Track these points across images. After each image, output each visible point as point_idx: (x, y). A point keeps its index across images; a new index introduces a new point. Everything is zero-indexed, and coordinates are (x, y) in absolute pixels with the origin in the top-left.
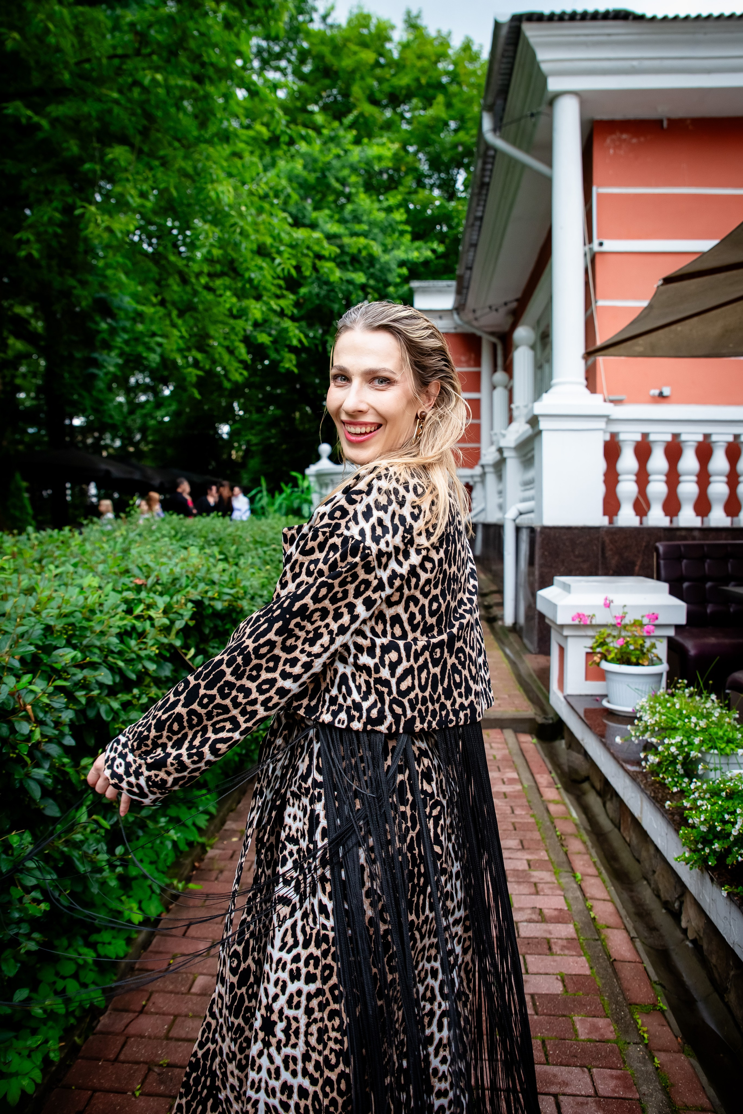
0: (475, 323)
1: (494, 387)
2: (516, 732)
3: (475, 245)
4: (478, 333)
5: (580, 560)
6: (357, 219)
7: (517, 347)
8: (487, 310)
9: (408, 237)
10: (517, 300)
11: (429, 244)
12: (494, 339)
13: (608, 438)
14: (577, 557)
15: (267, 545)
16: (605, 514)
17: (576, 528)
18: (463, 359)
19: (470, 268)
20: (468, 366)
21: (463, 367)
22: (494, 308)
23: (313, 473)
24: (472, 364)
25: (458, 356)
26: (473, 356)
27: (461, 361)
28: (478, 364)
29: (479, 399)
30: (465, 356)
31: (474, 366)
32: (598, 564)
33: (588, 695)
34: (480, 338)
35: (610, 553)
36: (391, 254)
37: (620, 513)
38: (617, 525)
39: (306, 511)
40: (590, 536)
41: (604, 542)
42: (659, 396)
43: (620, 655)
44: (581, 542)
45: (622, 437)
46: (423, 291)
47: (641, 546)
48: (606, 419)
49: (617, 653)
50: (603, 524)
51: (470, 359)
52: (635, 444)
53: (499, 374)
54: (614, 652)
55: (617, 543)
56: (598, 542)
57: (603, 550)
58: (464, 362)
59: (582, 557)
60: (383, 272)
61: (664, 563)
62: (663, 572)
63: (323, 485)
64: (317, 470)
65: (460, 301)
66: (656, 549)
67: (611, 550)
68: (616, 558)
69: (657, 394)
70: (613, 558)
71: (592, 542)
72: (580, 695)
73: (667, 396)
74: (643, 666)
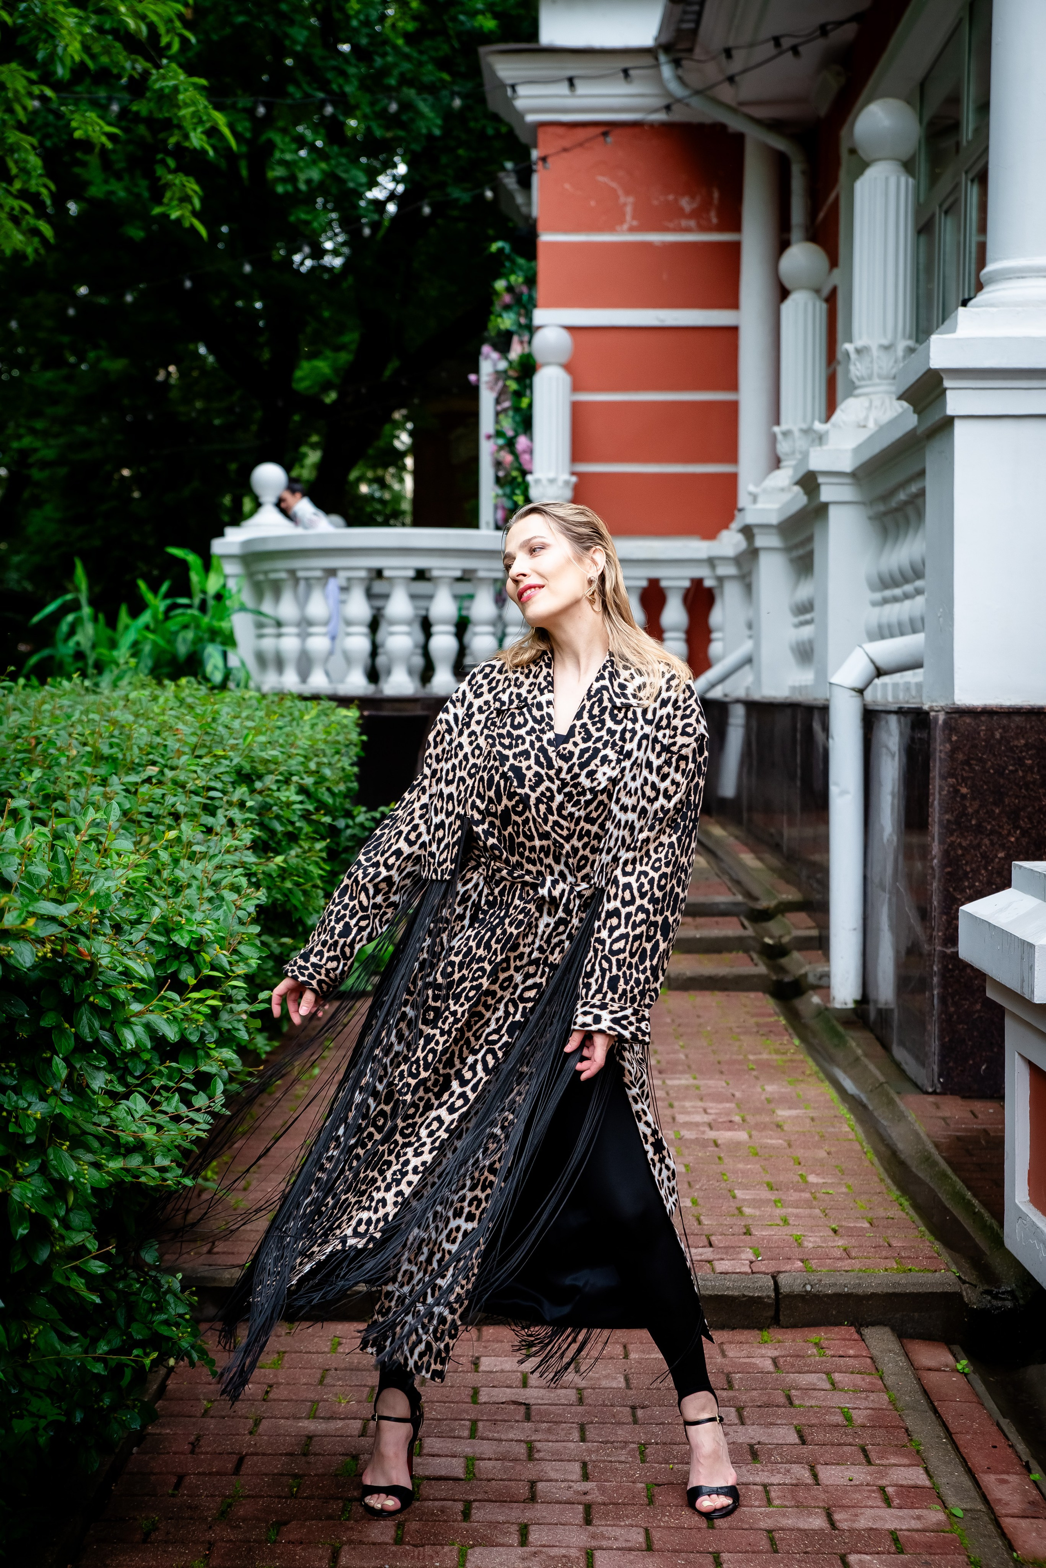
0: (726, 93)
1: (784, 293)
2: (902, 1335)
4: (735, 124)
7: (863, 166)
8: (769, 49)
10: (857, 18)
12: (779, 144)
15: (133, 768)
18: (686, 204)
20: (702, 229)
21: (688, 230)
22: (786, 43)
23: (235, 550)
24: (715, 220)
25: (671, 197)
26: (716, 195)
27: (680, 213)
28: (733, 222)
29: (733, 331)
30: (693, 197)
31: (721, 228)
34: (739, 140)
39: (214, 666)
51: (705, 207)
53: (800, 252)
58: (690, 216)
63: (265, 587)
64: (244, 542)
65: (681, 21)
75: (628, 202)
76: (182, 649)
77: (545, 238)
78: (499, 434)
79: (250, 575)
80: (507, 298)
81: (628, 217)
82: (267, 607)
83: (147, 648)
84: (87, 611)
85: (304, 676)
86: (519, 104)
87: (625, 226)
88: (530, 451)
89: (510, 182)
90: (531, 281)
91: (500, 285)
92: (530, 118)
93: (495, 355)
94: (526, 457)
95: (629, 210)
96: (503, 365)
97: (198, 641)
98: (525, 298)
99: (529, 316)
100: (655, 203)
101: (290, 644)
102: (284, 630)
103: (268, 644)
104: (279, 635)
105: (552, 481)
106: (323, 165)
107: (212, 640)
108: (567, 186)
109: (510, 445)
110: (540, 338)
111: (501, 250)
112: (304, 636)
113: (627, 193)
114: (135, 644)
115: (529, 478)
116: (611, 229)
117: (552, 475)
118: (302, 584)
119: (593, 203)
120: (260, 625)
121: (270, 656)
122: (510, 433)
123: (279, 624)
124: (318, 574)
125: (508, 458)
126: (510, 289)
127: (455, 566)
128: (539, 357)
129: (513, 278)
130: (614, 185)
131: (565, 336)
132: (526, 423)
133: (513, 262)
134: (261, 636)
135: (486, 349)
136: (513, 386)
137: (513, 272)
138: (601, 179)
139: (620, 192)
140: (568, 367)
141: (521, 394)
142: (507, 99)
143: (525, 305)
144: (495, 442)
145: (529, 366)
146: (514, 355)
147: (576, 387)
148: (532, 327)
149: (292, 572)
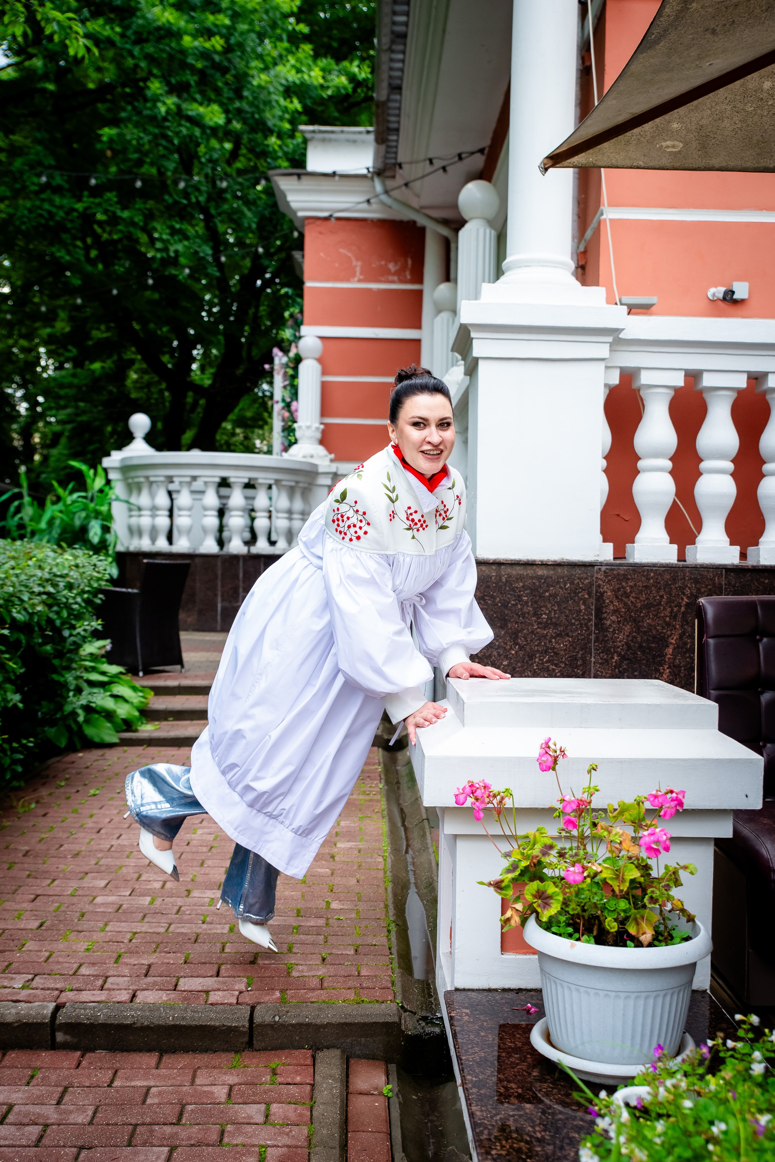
0: (414, 202)
1: (438, 313)
3: (401, 37)
4: (421, 221)
5: (551, 631)
7: (465, 223)
8: (429, 168)
9: (307, 48)
10: (481, 151)
11: (346, 64)
12: (445, 231)
13: (615, 380)
14: (546, 626)
16: (605, 540)
17: (544, 564)
18: (392, 267)
20: (402, 281)
21: (393, 282)
22: (438, 164)
23: (117, 465)
24: (409, 277)
25: (383, 263)
26: (410, 262)
27: (389, 272)
28: (418, 277)
29: (418, 341)
30: (396, 263)
31: (412, 281)
32: (589, 641)
33: (509, 990)
34: (422, 230)
35: (614, 618)
36: (272, 72)
37: (638, 537)
38: (631, 561)
39: (95, 533)
40: (572, 583)
41: (602, 594)
42: (724, 299)
43: (573, 908)
44: (555, 596)
45: (645, 378)
46: (324, 140)
47: (679, 606)
48: (610, 339)
49: (565, 903)
50: (601, 559)
51: (403, 269)
52: (672, 393)
53: (444, 288)
54: (560, 898)
55: (628, 597)
56: (589, 594)
57: (599, 612)
58: (395, 274)
59: (556, 625)
60: (257, 107)
61: (716, 645)
62: (713, 667)
63: (134, 487)
64: (123, 460)
65: (386, 158)
66: (700, 612)
67: (616, 611)
68: (627, 628)
69: (721, 296)
70: (620, 630)
71: (576, 594)
72: (490, 990)
73: (742, 301)
74: (639, 944)
75: (358, 265)
76: (77, 523)
77: (309, 284)
78: (283, 400)
79: (125, 479)
80: (290, 323)
81: (358, 274)
82: (133, 500)
83: (57, 522)
84: (27, 499)
85: (153, 540)
86: (294, 205)
87: (356, 279)
88: (296, 411)
89: (297, 255)
90: (301, 312)
91: (287, 314)
92: (300, 214)
93: (280, 354)
94: (295, 414)
95: (358, 269)
96: (285, 360)
97: (87, 517)
98: (299, 321)
99: (299, 331)
100: (374, 266)
101: (145, 521)
102: (143, 513)
103: (134, 521)
104: (140, 516)
105: (308, 427)
106: (186, 243)
107: (96, 518)
108: (322, 254)
109: (288, 406)
110: (302, 343)
111: (287, 293)
112: (153, 516)
113: (357, 259)
114: (52, 518)
115: (295, 425)
116: (348, 280)
117: (308, 424)
118: (154, 486)
119: (337, 265)
120: (130, 510)
121: (135, 528)
122: (288, 400)
123: (140, 509)
124: (162, 479)
125: (287, 414)
126: (292, 316)
127: (244, 477)
128: (303, 355)
129: (292, 310)
130: (349, 255)
131: (319, 342)
132: (295, 394)
133: (294, 301)
134: (131, 516)
135: (276, 351)
136: (291, 372)
137: (293, 306)
138: (342, 251)
139: (353, 259)
140: (320, 360)
141: (295, 376)
142: (287, 203)
143: (298, 324)
144: (281, 405)
145: (298, 360)
146: (292, 354)
147: (324, 373)
148: (300, 337)
149: (147, 478)
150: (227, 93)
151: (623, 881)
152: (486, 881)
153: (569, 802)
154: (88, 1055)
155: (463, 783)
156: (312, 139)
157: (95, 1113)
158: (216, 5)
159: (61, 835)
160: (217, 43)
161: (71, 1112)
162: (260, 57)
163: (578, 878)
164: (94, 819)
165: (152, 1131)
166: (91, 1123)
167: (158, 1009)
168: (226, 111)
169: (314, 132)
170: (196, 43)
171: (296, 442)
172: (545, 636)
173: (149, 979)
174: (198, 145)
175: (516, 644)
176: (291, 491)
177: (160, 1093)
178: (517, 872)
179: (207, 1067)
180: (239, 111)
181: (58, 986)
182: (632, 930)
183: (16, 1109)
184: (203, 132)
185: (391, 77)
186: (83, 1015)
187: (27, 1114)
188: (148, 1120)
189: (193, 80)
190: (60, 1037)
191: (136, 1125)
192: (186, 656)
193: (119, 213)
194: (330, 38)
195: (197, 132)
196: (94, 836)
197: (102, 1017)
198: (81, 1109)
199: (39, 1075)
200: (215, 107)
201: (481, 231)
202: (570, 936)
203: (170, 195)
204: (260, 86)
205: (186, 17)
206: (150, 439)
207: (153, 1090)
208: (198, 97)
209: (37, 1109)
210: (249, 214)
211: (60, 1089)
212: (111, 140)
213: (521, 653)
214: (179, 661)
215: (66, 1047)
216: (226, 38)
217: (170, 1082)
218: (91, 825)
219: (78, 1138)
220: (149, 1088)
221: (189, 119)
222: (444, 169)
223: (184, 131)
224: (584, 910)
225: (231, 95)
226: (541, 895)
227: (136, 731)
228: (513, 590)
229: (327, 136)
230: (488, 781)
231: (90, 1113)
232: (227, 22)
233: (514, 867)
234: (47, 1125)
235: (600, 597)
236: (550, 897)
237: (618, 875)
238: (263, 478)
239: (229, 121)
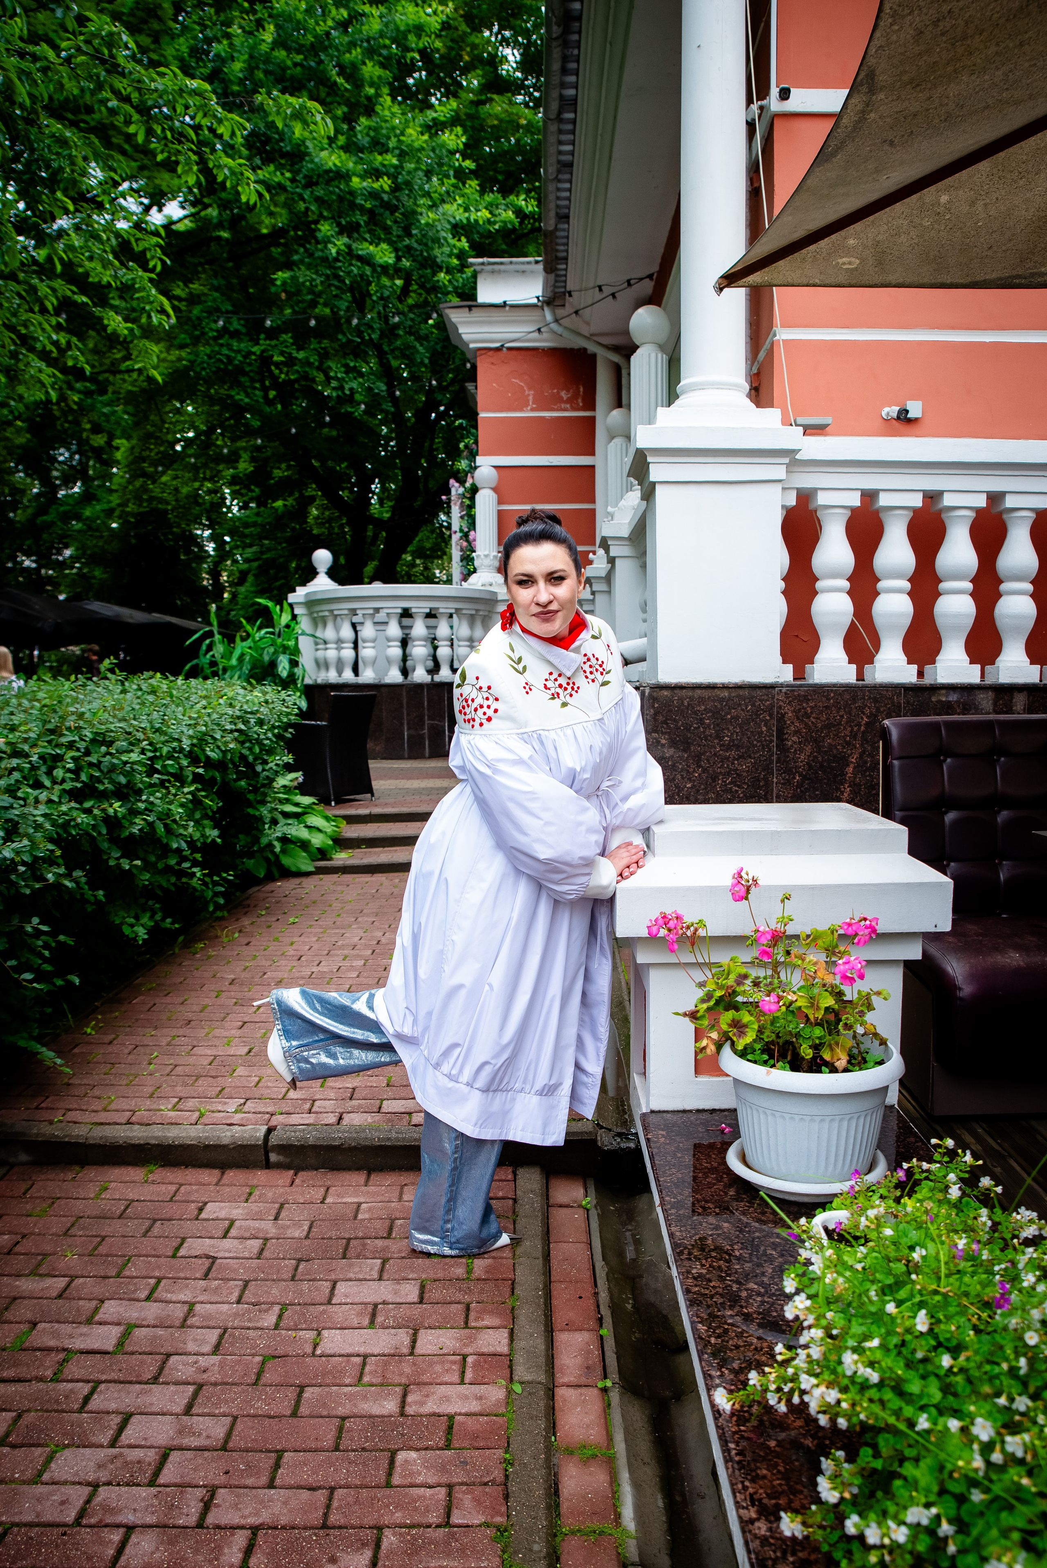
0: (582, 328)
1: (610, 440)
2: (547, 1175)
3: (567, 166)
4: (592, 348)
5: (733, 753)
6: (378, 145)
7: (636, 349)
8: (598, 296)
9: (474, 183)
10: (650, 277)
11: (512, 197)
12: (615, 358)
13: (792, 501)
14: (728, 748)
16: (785, 662)
17: (725, 687)
18: (564, 394)
19: (564, 218)
20: (574, 409)
21: (565, 410)
22: (607, 290)
23: (302, 600)
24: (581, 404)
25: (555, 391)
26: (581, 389)
27: (561, 400)
28: (591, 405)
29: (593, 467)
30: (568, 390)
31: (584, 409)
32: (771, 762)
33: (703, 1111)
34: (594, 356)
35: (795, 739)
36: (441, 209)
37: (818, 657)
38: (811, 682)
39: (283, 667)
40: (753, 705)
41: (783, 715)
42: (898, 418)
43: (768, 1036)
44: (736, 718)
45: (822, 499)
46: (493, 272)
47: (859, 725)
48: (787, 460)
49: (760, 1031)
50: (781, 680)
51: (575, 396)
52: (848, 513)
53: (616, 413)
54: (756, 1027)
55: (809, 717)
56: (771, 715)
57: (780, 733)
58: (566, 402)
59: (738, 747)
60: (426, 245)
61: (901, 767)
62: (898, 788)
63: (318, 621)
64: (307, 594)
65: (555, 287)
66: (884, 734)
67: (797, 732)
68: (808, 749)
69: (895, 415)
70: (801, 750)
71: (758, 716)
72: (684, 1111)
73: (916, 420)
74: (834, 1070)
75: (531, 394)
76: (266, 658)
77: (482, 415)
78: (461, 530)
79: (310, 614)
80: (465, 454)
81: (531, 403)
82: (319, 634)
83: (247, 658)
84: (217, 637)
85: (340, 672)
86: (464, 337)
87: (529, 408)
88: (475, 540)
89: (470, 386)
90: (476, 442)
91: (462, 445)
92: (472, 346)
93: (457, 484)
94: (473, 544)
95: (531, 398)
96: (461, 490)
97: (276, 652)
98: (474, 451)
99: (475, 462)
100: (546, 394)
101: (331, 654)
102: (329, 646)
103: (320, 654)
104: (326, 649)
105: (486, 556)
106: (361, 380)
107: (284, 653)
108: (494, 385)
109: (466, 536)
110: (477, 473)
111: (461, 425)
112: (339, 649)
113: (530, 388)
114: (242, 655)
115: (474, 555)
116: (521, 410)
117: (486, 553)
118: (339, 619)
119: (509, 395)
120: (316, 644)
121: (322, 661)
122: (466, 530)
123: (325, 642)
124: (346, 612)
125: (465, 544)
126: (466, 446)
127: (425, 607)
128: (479, 485)
129: (467, 441)
130: (522, 384)
131: (494, 472)
132: (472, 525)
133: (469, 432)
134: (317, 650)
135: (452, 482)
136: (467, 502)
137: (468, 437)
138: (514, 380)
139: (526, 388)
140: (495, 489)
141: (472, 506)
142: (459, 336)
143: (473, 455)
144: (459, 535)
145: (474, 490)
146: (468, 485)
147: (500, 502)
148: (476, 468)
149: (331, 611)
150: (396, 231)
151: (818, 1008)
152: (681, 1011)
153: (763, 933)
154: (300, 1174)
155: (656, 914)
156: (481, 271)
157: (310, 1228)
158: (383, 145)
159: (264, 963)
160: (385, 183)
161: (288, 1227)
162: (427, 194)
163: (773, 1007)
164: (294, 947)
165: (364, 1245)
166: (307, 1237)
167: (364, 1131)
168: (396, 250)
169: (483, 264)
170: (365, 184)
171: (475, 571)
172: (728, 758)
173: (354, 1102)
174: (369, 283)
175: (699, 766)
176: (472, 619)
177: (370, 1209)
178: (712, 1003)
179: (413, 1184)
180: (409, 248)
181: (269, 1110)
182: (827, 1056)
183: (237, 1223)
184: (374, 271)
185: (558, 206)
186: (293, 1137)
187: (248, 1229)
188: (361, 1234)
189: (362, 219)
190: (273, 1157)
191: (349, 1240)
192: (377, 784)
193: (295, 354)
194: (496, 171)
195: (368, 270)
196: (295, 963)
197: (312, 1138)
198: (298, 1224)
199: (257, 1193)
200: (384, 246)
201: (653, 356)
202: (765, 1063)
203: (344, 334)
204: (427, 224)
205: (354, 159)
206: (332, 573)
207: (364, 1206)
208: (367, 236)
209: (257, 1224)
210: (421, 349)
211: (277, 1206)
212: (284, 283)
213: (704, 776)
214: (369, 790)
215: (279, 1166)
216: (393, 177)
217: (379, 1199)
218: (292, 953)
219: (296, 1251)
220: (359, 1205)
221: (360, 258)
222: (613, 295)
223: (355, 271)
224: (778, 1037)
225: (400, 233)
226: (736, 1024)
227: (331, 859)
228: (695, 713)
229: (496, 267)
230: (680, 912)
231: (306, 1228)
232: (395, 161)
233: (709, 996)
234: (266, 1239)
235: (781, 718)
236: (746, 1026)
237: (813, 1003)
238: (444, 608)
239: (398, 259)
